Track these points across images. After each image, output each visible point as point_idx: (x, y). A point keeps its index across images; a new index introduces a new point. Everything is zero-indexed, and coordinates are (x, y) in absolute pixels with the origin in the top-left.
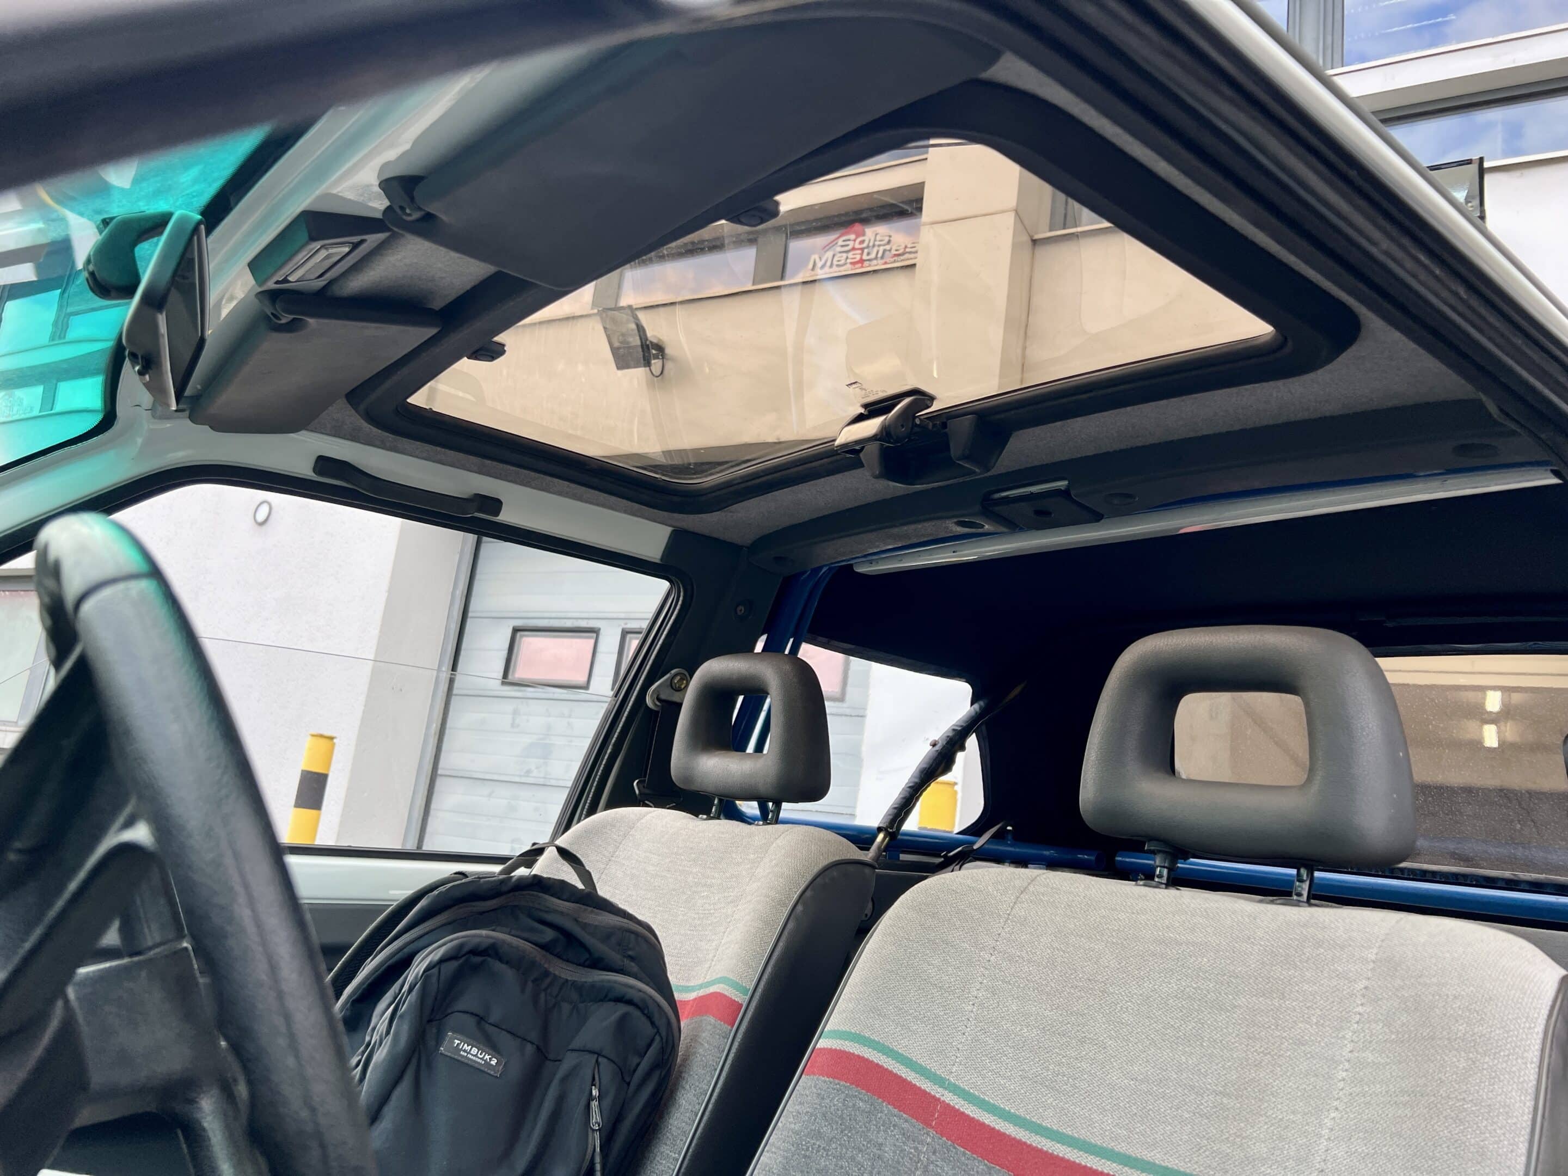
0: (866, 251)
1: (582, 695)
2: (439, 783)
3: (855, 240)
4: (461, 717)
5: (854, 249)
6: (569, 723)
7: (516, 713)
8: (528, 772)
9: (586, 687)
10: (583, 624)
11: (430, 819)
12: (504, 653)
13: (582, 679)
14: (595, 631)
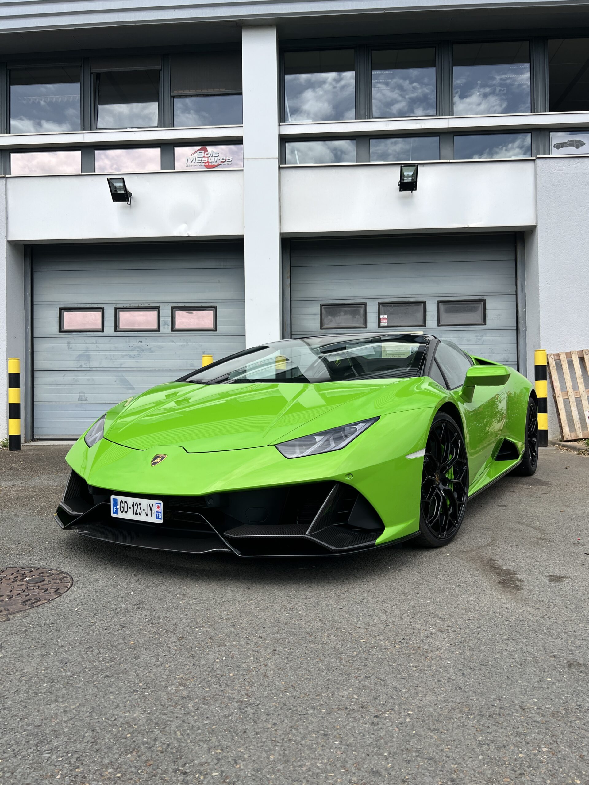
0: (209, 158)
1: (100, 334)
2: (36, 374)
3: (204, 153)
4: (41, 347)
5: (204, 157)
6: (97, 346)
7: (69, 343)
8: (81, 366)
9: (102, 330)
10: (95, 306)
11: (35, 389)
12: (57, 319)
13: (99, 327)
14: (102, 309)
